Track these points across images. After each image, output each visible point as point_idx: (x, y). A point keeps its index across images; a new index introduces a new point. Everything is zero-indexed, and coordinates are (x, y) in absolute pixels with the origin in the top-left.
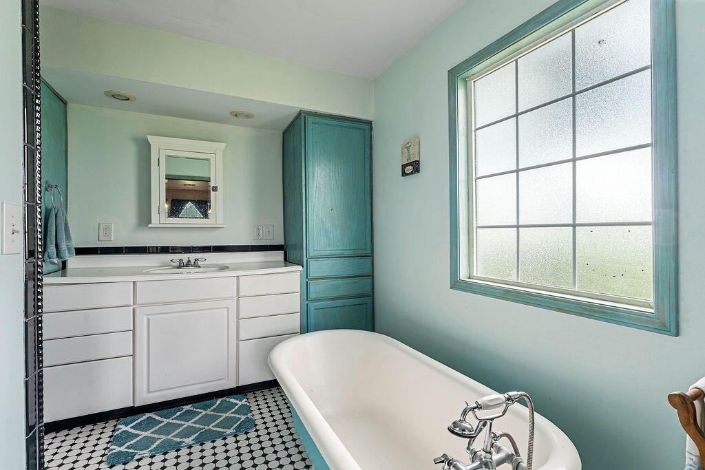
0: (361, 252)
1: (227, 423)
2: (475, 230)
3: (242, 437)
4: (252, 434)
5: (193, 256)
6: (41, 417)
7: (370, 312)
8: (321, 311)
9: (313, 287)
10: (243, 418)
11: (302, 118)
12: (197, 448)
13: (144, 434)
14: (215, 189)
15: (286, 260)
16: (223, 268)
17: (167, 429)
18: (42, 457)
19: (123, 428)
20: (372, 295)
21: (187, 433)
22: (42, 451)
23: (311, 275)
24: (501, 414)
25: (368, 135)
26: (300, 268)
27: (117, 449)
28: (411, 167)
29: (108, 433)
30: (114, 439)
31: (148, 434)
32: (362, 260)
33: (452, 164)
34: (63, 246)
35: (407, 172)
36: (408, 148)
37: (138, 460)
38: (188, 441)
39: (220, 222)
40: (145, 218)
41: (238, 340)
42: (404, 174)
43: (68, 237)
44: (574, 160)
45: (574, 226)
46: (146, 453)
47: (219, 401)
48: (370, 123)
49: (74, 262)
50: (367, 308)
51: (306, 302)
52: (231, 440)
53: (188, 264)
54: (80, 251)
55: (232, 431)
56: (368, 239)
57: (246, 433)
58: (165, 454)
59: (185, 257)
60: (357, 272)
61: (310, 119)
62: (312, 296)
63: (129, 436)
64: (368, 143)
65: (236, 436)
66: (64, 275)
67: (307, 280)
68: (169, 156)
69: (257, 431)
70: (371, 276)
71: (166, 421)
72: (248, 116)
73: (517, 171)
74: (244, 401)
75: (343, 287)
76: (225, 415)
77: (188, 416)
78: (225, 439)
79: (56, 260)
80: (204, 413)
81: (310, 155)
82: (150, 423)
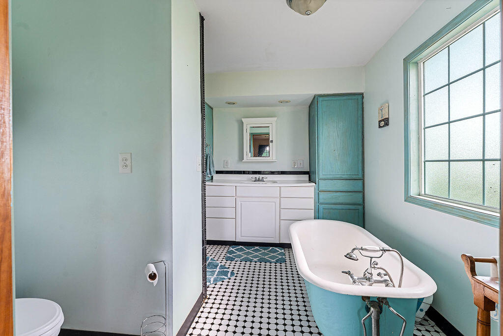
0: (354, 177)
1: (273, 257)
2: (423, 163)
3: (278, 264)
4: (283, 265)
5: (261, 176)
6: (206, 238)
7: (361, 215)
8: (327, 210)
9: (322, 195)
10: (280, 257)
11: (316, 99)
12: (258, 263)
13: (239, 253)
14: (272, 141)
15: (310, 180)
16: (275, 182)
17: (248, 253)
18: (206, 252)
19: (232, 249)
20: (363, 204)
21: (256, 257)
22: (206, 250)
23: (321, 189)
24: (378, 256)
25: (360, 102)
26: (314, 184)
27: (229, 255)
28: (383, 122)
29: (226, 249)
30: (228, 252)
31: (240, 253)
32: (355, 182)
33: (406, 119)
34: (212, 170)
35: (381, 125)
36: (382, 110)
37: (236, 261)
38: (255, 260)
39: (274, 158)
40: (241, 158)
41: (280, 220)
42: (380, 127)
43: (213, 166)
44: (484, 115)
45: (484, 160)
46: (239, 259)
47: (271, 248)
48: (362, 94)
49: (216, 177)
50: (359, 212)
51: (318, 204)
52: (273, 264)
53: (259, 180)
54: (218, 172)
55: (274, 261)
56: (360, 168)
57: (281, 264)
58: (246, 262)
59: (257, 176)
60: (352, 189)
61: (320, 99)
62: (321, 201)
63: (234, 252)
64: (360, 107)
65: (276, 263)
66: (212, 182)
67: (318, 192)
68: (251, 127)
69: (286, 264)
70: (363, 192)
71: (248, 251)
72: (287, 102)
73: (449, 123)
74: (283, 251)
75: (342, 198)
76: (272, 254)
77: (256, 251)
78: (271, 263)
79: (209, 176)
80: (264, 251)
81: (320, 120)
82: (241, 250)
